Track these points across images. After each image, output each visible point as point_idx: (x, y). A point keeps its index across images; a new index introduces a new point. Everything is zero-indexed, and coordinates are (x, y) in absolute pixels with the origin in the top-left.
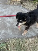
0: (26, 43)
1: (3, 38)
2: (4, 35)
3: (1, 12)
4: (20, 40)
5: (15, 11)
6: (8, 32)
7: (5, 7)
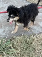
0: (33, 40)
1: (8, 35)
2: (8, 32)
3: (3, 7)
4: (27, 37)
5: (18, 5)
6: (12, 29)
7: (6, 1)
